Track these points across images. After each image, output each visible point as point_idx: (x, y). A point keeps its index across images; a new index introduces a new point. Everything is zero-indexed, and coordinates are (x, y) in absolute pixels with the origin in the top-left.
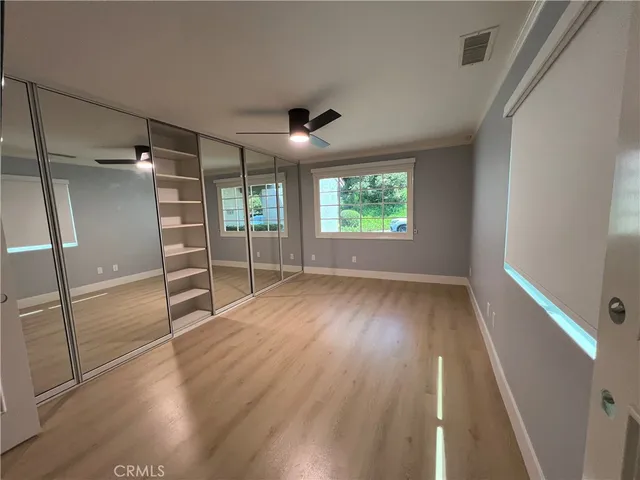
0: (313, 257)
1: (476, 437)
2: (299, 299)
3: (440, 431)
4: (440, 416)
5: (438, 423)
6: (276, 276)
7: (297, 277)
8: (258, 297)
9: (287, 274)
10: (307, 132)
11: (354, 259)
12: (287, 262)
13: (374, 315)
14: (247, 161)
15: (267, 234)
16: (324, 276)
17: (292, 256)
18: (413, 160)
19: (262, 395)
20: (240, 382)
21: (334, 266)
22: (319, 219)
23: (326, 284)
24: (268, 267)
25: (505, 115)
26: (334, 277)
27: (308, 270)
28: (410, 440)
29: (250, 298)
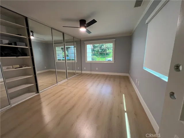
0: (85, 68)
1: (136, 115)
2: (82, 80)
3: (126, 114)
4: (125, 110)
5: (125, 112)
6: (74, 74)
7: (80, 74)
8: (69, 79)
9: (77, 73)
10: (86, 27)
11: (97, 69)
12: (77, 70)
13: (104, 84)
14: (65, 38)
15: (71, 61)
16: (88, 74)
17: (78, 68)
18: (115, 40)
19: (73, 107)
20: (66, 103)
21: (91, 71)
22: (87, 57)
23: (88, 76)
24: (71, 71)
25: (146, 23)
26: (91, 74)
27: (83, 72)
28: (118, 117)
29: (66, 80)
